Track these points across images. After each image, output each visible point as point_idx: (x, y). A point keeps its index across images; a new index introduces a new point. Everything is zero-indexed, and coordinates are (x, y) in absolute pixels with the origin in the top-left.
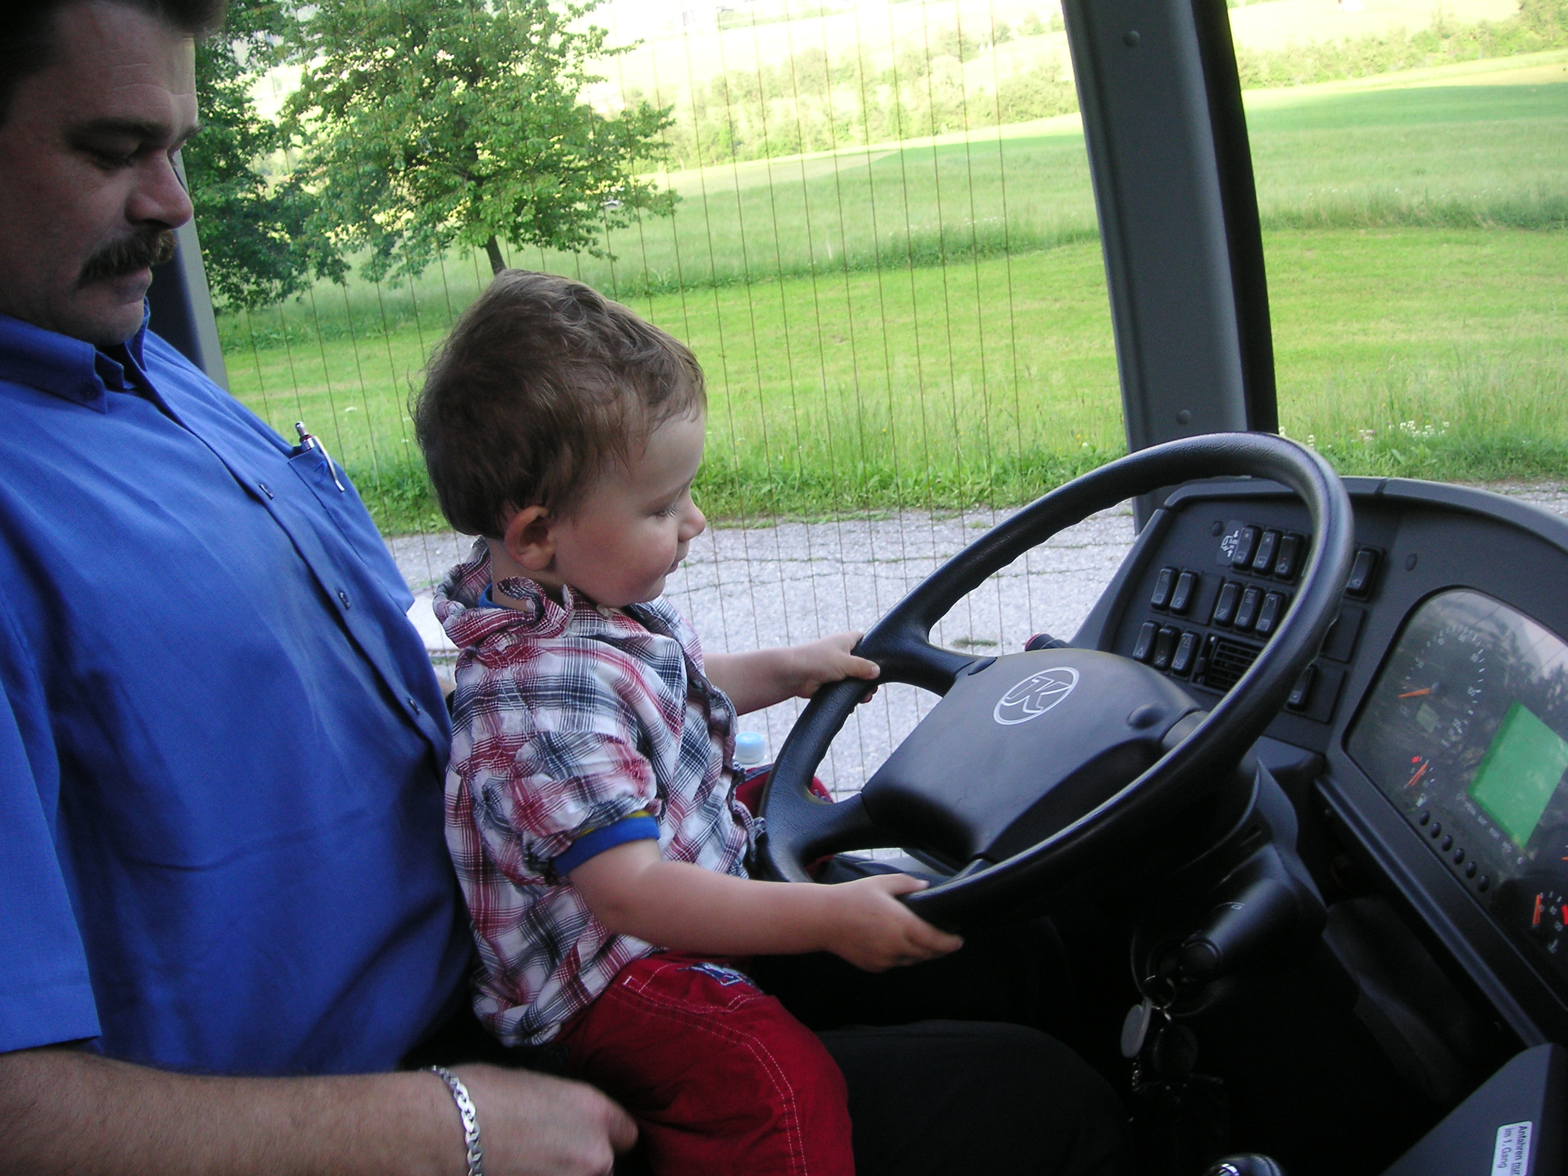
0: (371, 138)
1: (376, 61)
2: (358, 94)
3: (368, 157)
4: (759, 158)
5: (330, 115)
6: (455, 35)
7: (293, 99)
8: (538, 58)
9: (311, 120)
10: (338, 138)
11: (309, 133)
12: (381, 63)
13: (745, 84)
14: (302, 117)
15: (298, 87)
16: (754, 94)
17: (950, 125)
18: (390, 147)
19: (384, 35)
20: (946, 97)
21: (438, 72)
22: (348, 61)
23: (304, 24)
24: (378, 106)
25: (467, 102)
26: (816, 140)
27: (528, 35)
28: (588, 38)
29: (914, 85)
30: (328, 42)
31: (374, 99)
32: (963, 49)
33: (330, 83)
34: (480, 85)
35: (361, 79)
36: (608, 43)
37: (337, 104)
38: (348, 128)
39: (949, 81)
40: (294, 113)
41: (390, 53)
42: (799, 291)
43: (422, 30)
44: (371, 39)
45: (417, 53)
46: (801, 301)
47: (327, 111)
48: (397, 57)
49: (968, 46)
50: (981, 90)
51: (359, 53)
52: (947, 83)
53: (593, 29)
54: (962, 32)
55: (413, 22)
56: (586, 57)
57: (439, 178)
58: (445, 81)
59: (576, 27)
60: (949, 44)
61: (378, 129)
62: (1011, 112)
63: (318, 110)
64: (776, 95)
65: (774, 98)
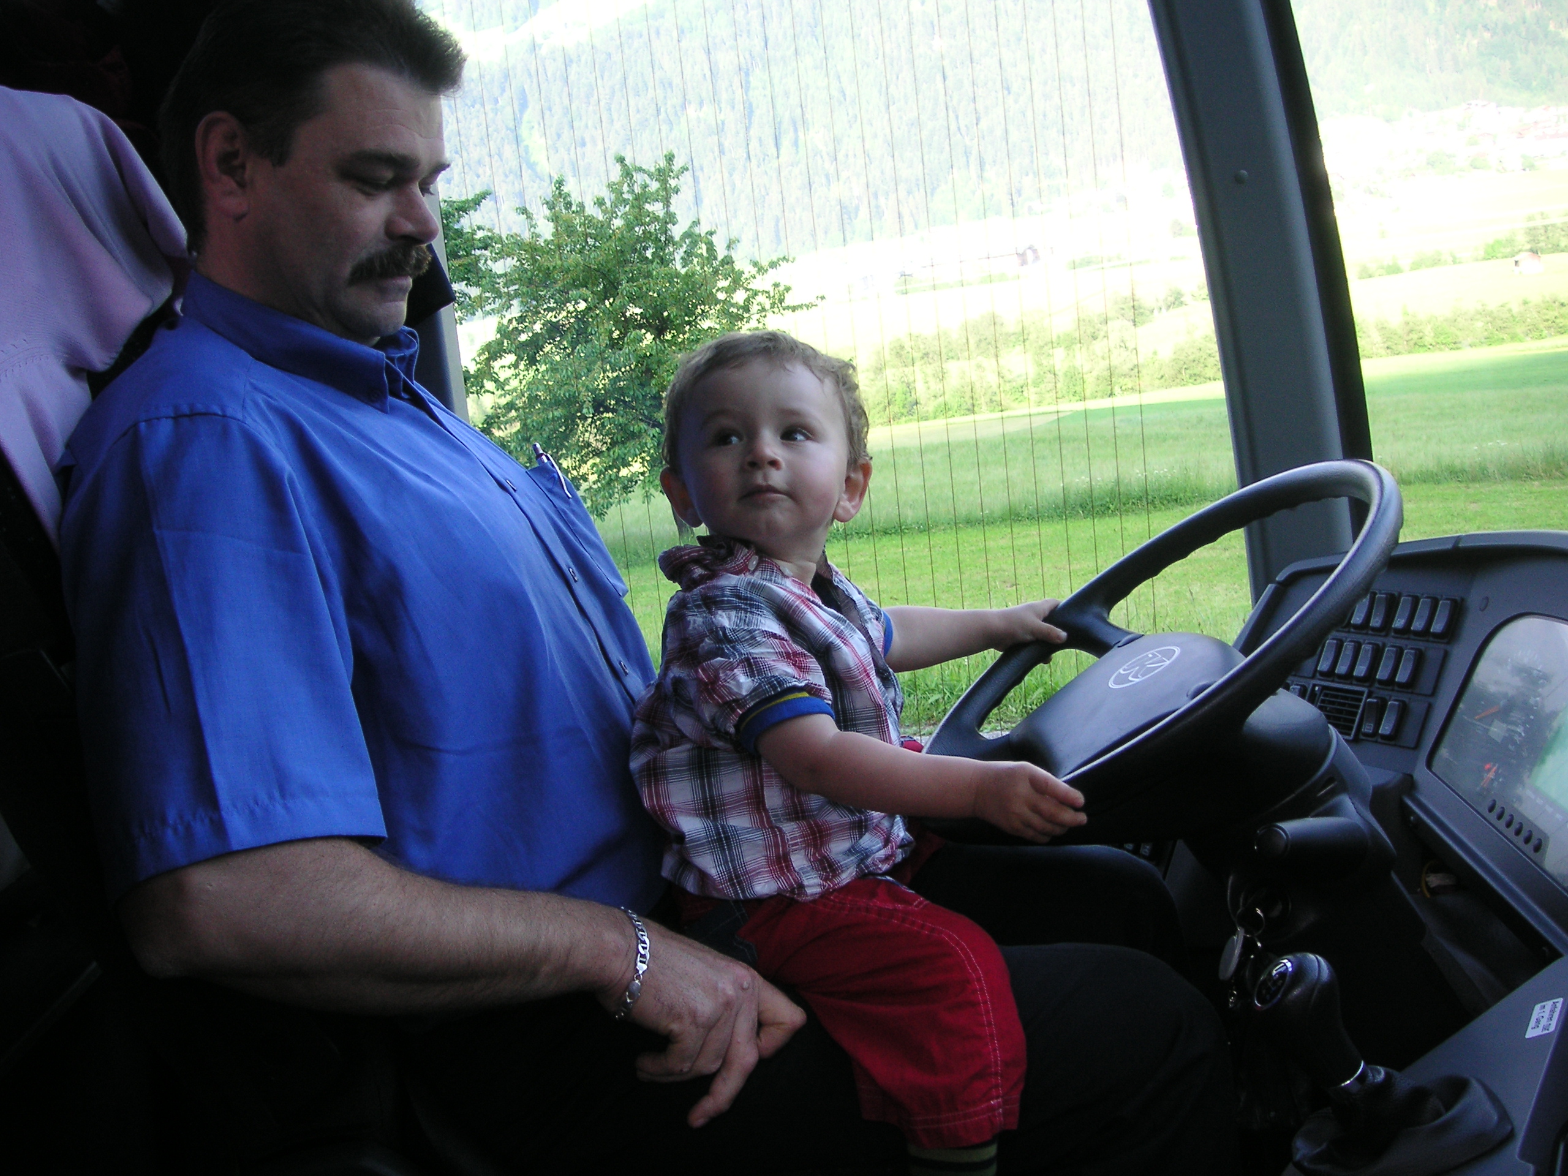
0: (561, 384)
1: (568, 312)
2: (550, 343)
3: (557, 403)
4: (935, 418)
5: (523, 362)
6: (644, 289)
7: (488, 347)
8: (725, 313)
9: (505, 367)
10: (529, 383)
11: (502, 380)
12: (573, 315)
13: (922, 346)
14: (496, 365)
15: (492, 336)
16: (930, 356)
17: (1123, 388)
18: (579, 395)
19: (577, 287)
20: (1122, 360)
21: (627, 325)
22: (542, 312)
23: (500, 276)
24: (569, 355)
25: (654, 353)
26: (991, 401)
27: (714, 291)
28: (772, 295)
29: (1088, 348)
30: (524, 294)
31: (566, 348)
32: (1137, 314)
33: (523, 332)
34: (668, 337)
35: (554, 329)
36: (789, 300)
37: (530, 352)
38: (540, 376)
39: (1123, 345)
40: (488, 360)
41: (582, 306)
42: (972, 537)
43: (613, 284)
44: (564, 291)
45: (608, 306)
46: (974, 548)
47: (520, 358)
48: (589, 309)
49: (1142, 311)
50: (1155, 353)
51: (552, 305)
52: (1120, 346)
53: (776, 285)
54: (1136, 297)
55: (604, 276)
56: (769, 314)
57: (626, 425)
58: (633, 333)
59: (761, 283)
60: (1123, 309)
61: (568, 377)
62: (1185, 375)
63: (511, 358)
64: (952, 358)
65: (950, 360)
